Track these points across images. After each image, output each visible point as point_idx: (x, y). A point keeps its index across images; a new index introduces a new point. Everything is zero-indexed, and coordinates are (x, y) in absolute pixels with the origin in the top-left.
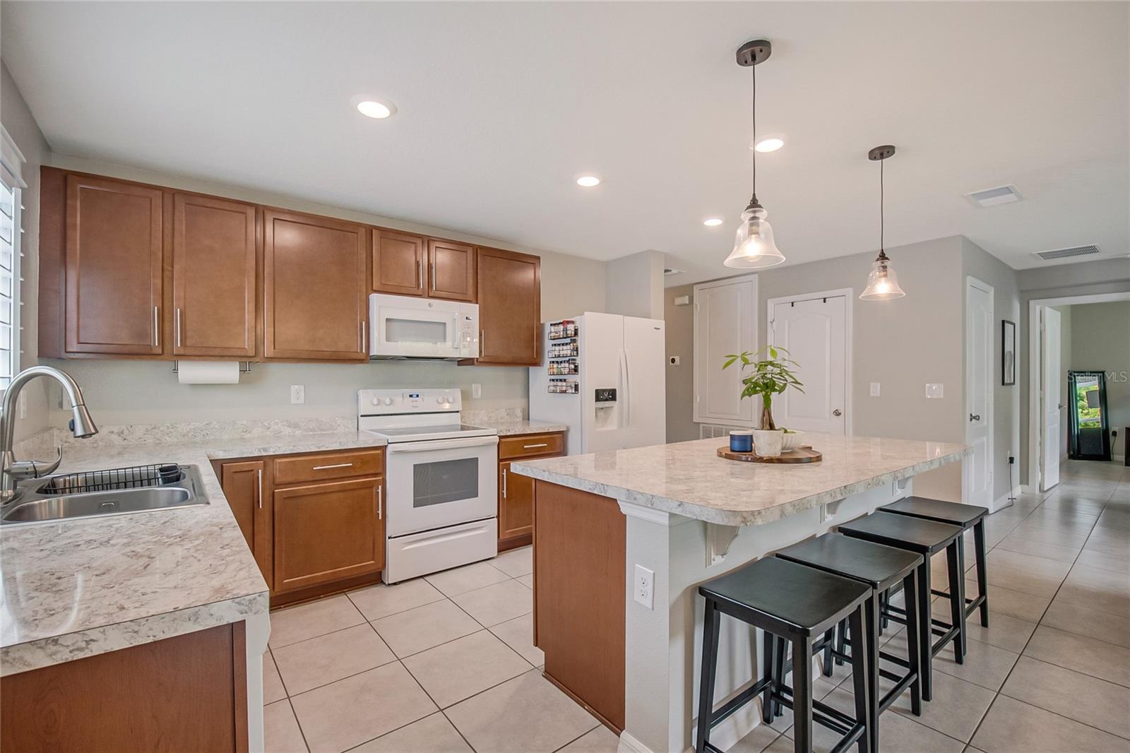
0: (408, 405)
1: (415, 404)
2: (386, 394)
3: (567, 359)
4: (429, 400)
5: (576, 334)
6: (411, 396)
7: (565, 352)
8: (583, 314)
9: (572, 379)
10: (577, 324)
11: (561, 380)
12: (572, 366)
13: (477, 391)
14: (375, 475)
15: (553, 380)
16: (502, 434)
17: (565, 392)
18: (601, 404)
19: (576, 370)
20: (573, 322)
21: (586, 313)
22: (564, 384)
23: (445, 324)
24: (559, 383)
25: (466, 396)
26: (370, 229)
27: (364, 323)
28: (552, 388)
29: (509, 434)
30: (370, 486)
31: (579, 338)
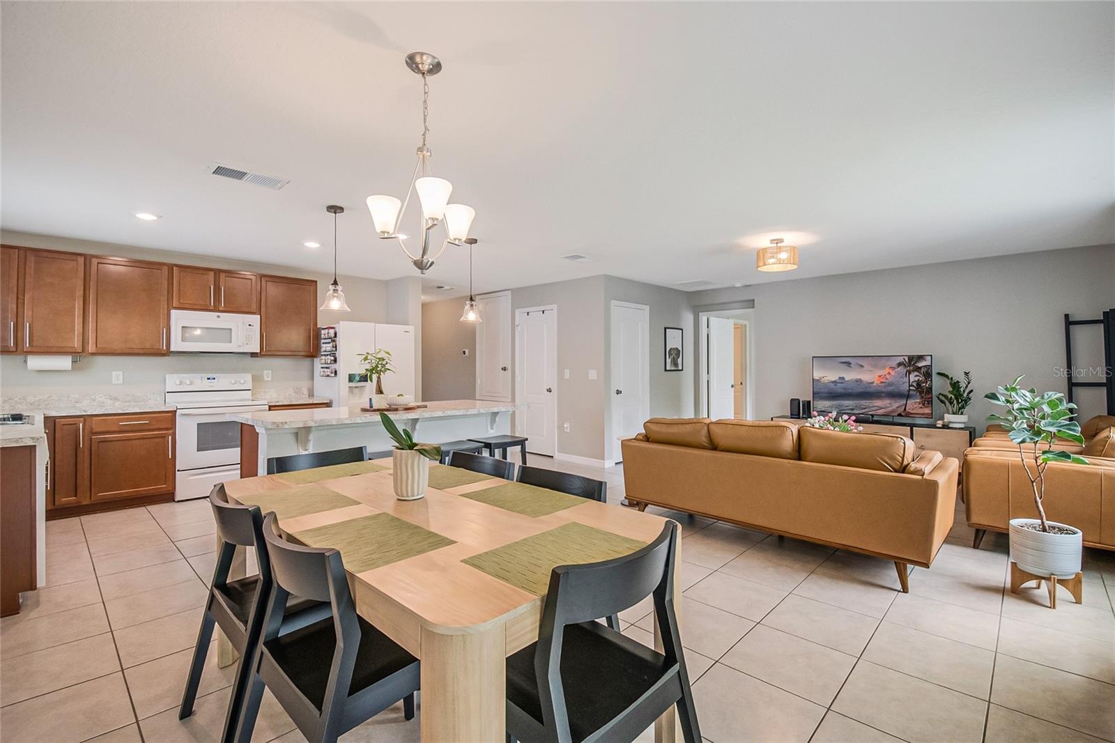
0: (207, 385)
1: (212, 384)
2: (187, 378)
3: (329, 353)
4: (223, 381)
5: (335, 336)
6: (209, 379)
7: (327, 349)
8: (339, 323)
9: (334, 366)
10: (337, 330)
11: (327, 368)
12: (333, 358)
13: (267, 375)
14: (167, 429)
15: (323, 368)
16: (271, 404)
17: (328, 376)
18: (352, 384)
19: (335, 361)
20: (333, 328)
21: (341, 322)
22: (328, 370)
23: (231, 329)
24: (326, 370)
25: (257, 379)
26: (171, 267)
27: (165, 330)
28: (322, 373)
29: (278, 404)
30: (164, 437)
31: (337, 339)
